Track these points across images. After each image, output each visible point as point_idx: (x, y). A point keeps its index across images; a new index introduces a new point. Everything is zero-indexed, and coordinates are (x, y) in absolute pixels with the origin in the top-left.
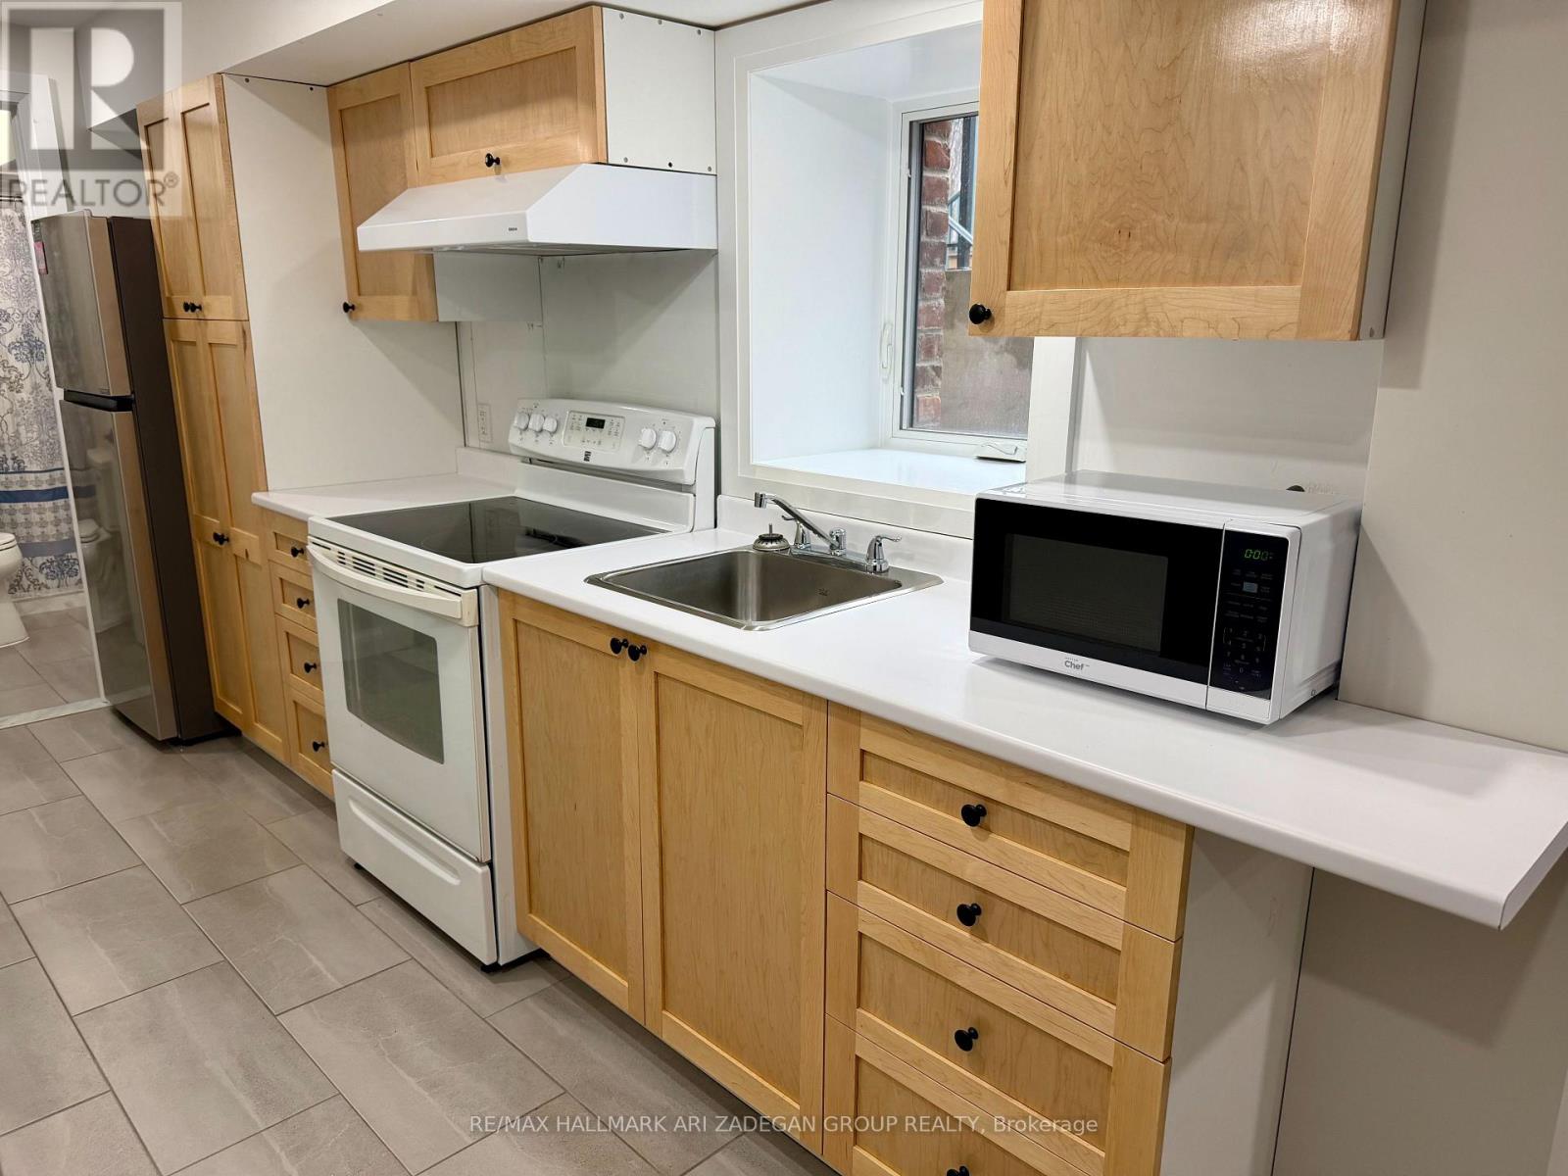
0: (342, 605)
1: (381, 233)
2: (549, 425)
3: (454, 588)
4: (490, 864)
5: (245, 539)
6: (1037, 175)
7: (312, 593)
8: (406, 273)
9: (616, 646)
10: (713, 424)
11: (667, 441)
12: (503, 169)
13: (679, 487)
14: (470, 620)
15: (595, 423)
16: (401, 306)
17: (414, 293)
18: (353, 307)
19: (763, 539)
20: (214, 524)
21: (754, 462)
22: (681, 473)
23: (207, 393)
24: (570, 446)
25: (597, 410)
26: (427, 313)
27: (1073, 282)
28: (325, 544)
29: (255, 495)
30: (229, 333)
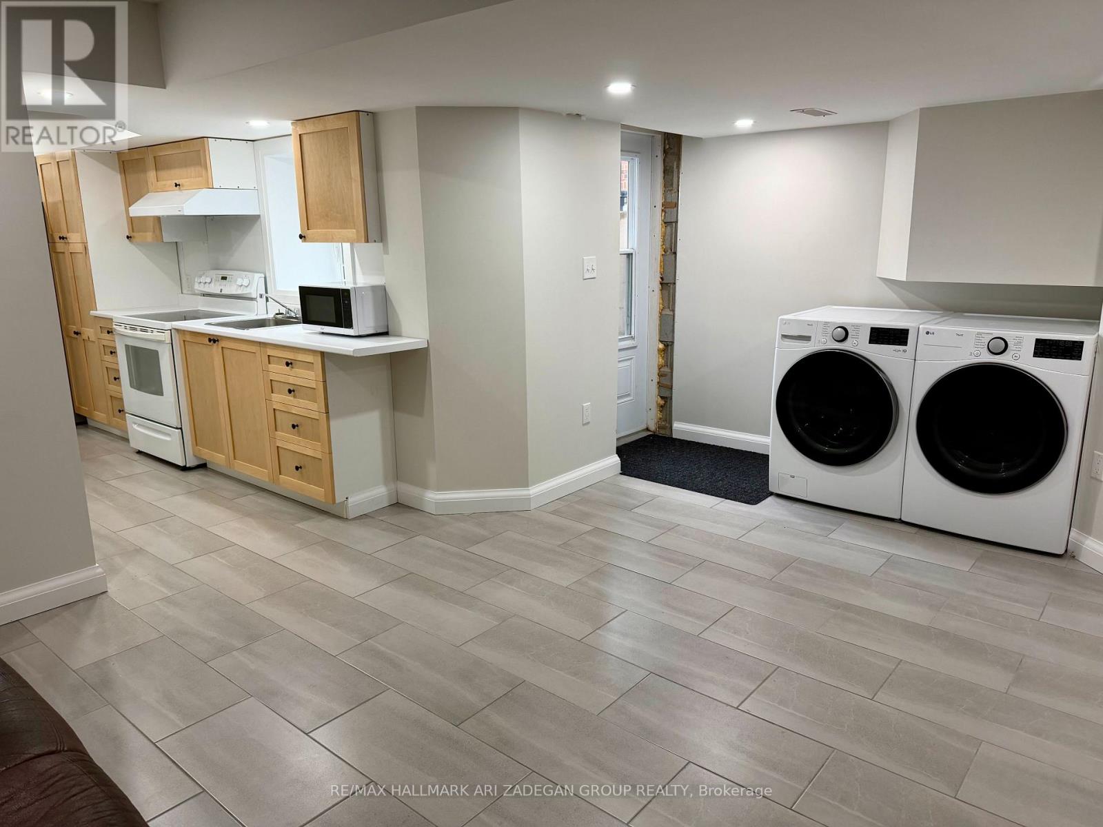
0: (127, 346)
1: (139, 209)
2: (208, 280)
3: (162, 331)
4: (181, 429)
5: (89, 332)
6: (310, 201)
7: (115, 348)
8: (151, 224)
9: (210, 340)
10: (263, 276)
11: (245, 283)
12: (182, 188)
13: (252, 299)
14: (168, 341)
15: (224, 278)
16: (149, 236)
17: (154, 231)
18: (131, 237)
19: (277, 314)
20: (74, 328)
21: (278, 289)
22: (250, 293)
23: (70, 274)
24: (214, 288)
25: (224, 273)
26: (160, 238)
27: (320, 228)
28: (120, 324)
29: (91, 312)
30: (79, 248)
